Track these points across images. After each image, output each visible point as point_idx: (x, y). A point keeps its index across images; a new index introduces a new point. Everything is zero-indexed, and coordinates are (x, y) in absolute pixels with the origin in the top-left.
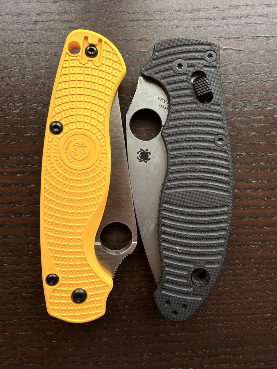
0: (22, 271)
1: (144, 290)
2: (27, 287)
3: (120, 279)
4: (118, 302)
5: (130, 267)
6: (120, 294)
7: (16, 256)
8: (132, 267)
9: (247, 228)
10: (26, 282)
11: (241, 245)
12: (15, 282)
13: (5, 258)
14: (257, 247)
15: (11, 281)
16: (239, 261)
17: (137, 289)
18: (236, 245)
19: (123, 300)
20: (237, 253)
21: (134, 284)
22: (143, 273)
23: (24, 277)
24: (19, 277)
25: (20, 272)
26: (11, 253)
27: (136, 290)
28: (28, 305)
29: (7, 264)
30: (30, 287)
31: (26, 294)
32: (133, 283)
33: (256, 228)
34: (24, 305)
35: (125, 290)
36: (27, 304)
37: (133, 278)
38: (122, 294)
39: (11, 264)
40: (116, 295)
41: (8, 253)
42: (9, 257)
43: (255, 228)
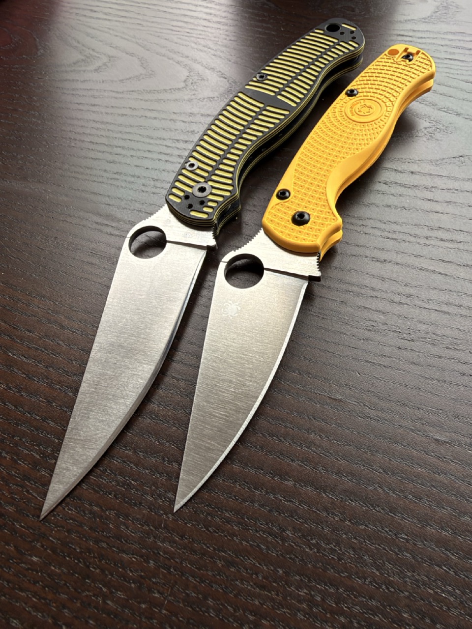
0: (37, 483)
1: (212, 604)
2: (29, 514)
3: (177, 562)
4: (156, 610)
5: (203, 544)
6: (167, 594)
7: (42, 454)
8: (206, 545)
9: (434, 549)
10: (32, 505)
11: (417, 580)
12: (16, 498)
13: (26, 452)
14: (452, 599)
15: (12, 493)
16: (410, 618)
17: (200, 596)
18: (409, 577)
19: (166, 610)
20: (408, 597)
21: (198, 584)
22: (220, 565)
23: (35, 494)
24: (28, 491)
25: (33, 483)
26: (39, 447)
27: (198, 598)
28: (12, 549)
29: (23, 462)
30: (33, 516)
31: (21, 526)
32: (198, 580)
33: (453, 555)
34: (7, 547)
35: (178, 590)
36: (11, 547)
37: (199, 569)
38: (170, 595)
39: (27, 466)
40: (159, 592)
41: (35, 445)
42: (32, 453)
43: (449, 554)
